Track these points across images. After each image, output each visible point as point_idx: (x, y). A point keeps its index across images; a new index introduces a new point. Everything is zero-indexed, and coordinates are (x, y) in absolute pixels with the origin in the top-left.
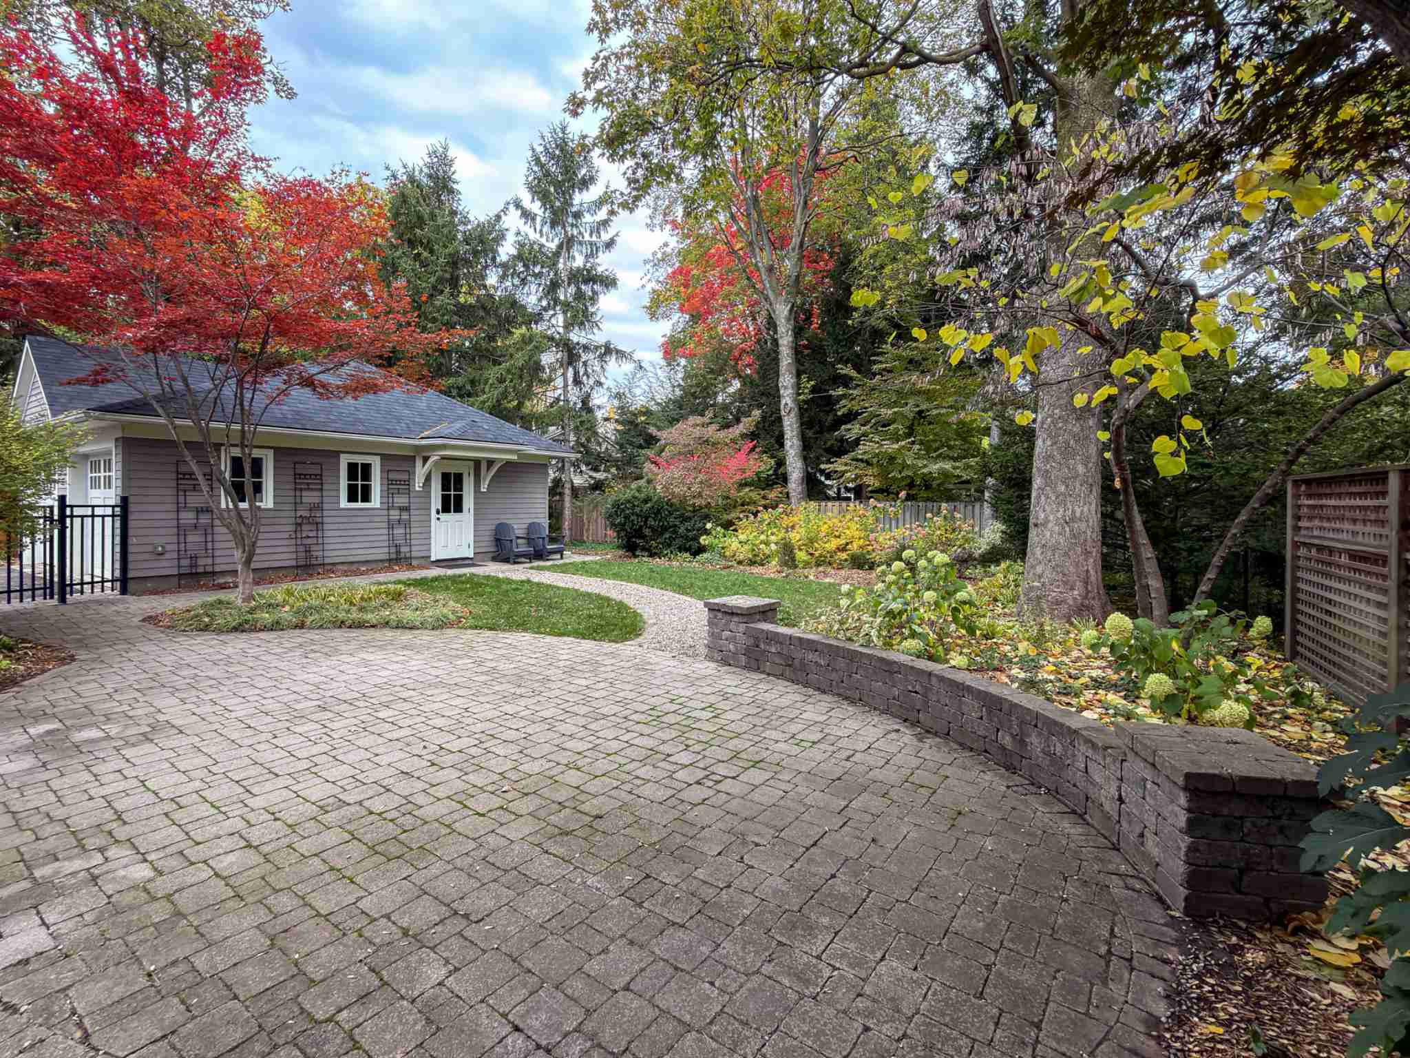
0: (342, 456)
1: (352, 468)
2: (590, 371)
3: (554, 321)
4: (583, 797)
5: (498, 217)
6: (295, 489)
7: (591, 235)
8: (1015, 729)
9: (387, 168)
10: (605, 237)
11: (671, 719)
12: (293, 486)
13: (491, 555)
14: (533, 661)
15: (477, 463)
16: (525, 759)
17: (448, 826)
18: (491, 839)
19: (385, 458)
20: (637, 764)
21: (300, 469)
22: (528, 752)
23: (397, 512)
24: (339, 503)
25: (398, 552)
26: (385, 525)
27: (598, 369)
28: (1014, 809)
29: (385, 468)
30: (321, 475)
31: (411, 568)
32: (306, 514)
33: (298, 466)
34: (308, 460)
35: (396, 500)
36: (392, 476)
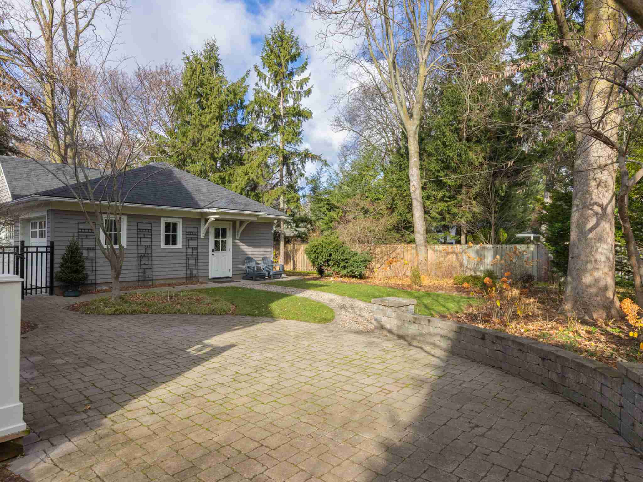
0: (162, 219)
1: (167, 225)
2: (296, 168)
3: (275, 139)
4: (316, 398)
5: (243, 79)
6: (138, 238)
7: (297, 88)
8: (559, 370)
9: (184, 53)
10: (305, 88)
11: (357, 362)
12: (136, 236)
13: (242, 275)
14: (276, 332)
15: (234, 222)
16: (282, 380)
17: (250, 408)
18: (272, 414)
19: (184, 219)
20: (342, 384)
21: (141, 226)
22: (282, 376)
23: (191, 251)
24: (160, 245)
25: (192, 273)
26: (185, 258)
27: (300, 166)
28: (558, 413)
29: (185, 226)
30: (151, 230)
31: (198, 282)
32: (143, 251)
33: (139, 224)
34: (144, 221)
35: (190, 244)
36: (188, 230)
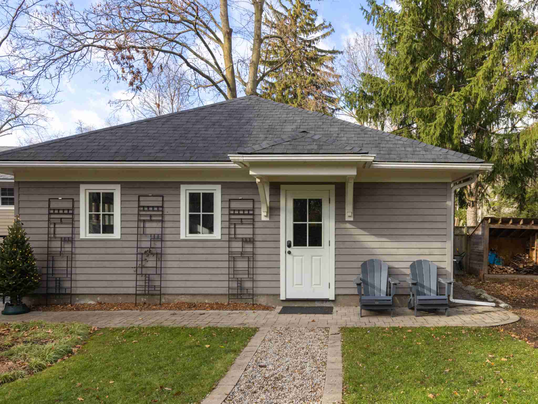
0: (182, 186)
1: (194, 198)
6: (139, 221)
12: (136, 218)
15: (339, 185)
19: (225, 186)
21: (144, 202)
23: (239, 244)
24: (180, 234)
25: (240, 287)
26: (226, 257)
29: (227, 198)
30: (162, 207)
31: (255, 307)
32: (147, 244)
33: (141, 199)
34: (150, 192)
35: (238, 231)
36: (234, 205)
